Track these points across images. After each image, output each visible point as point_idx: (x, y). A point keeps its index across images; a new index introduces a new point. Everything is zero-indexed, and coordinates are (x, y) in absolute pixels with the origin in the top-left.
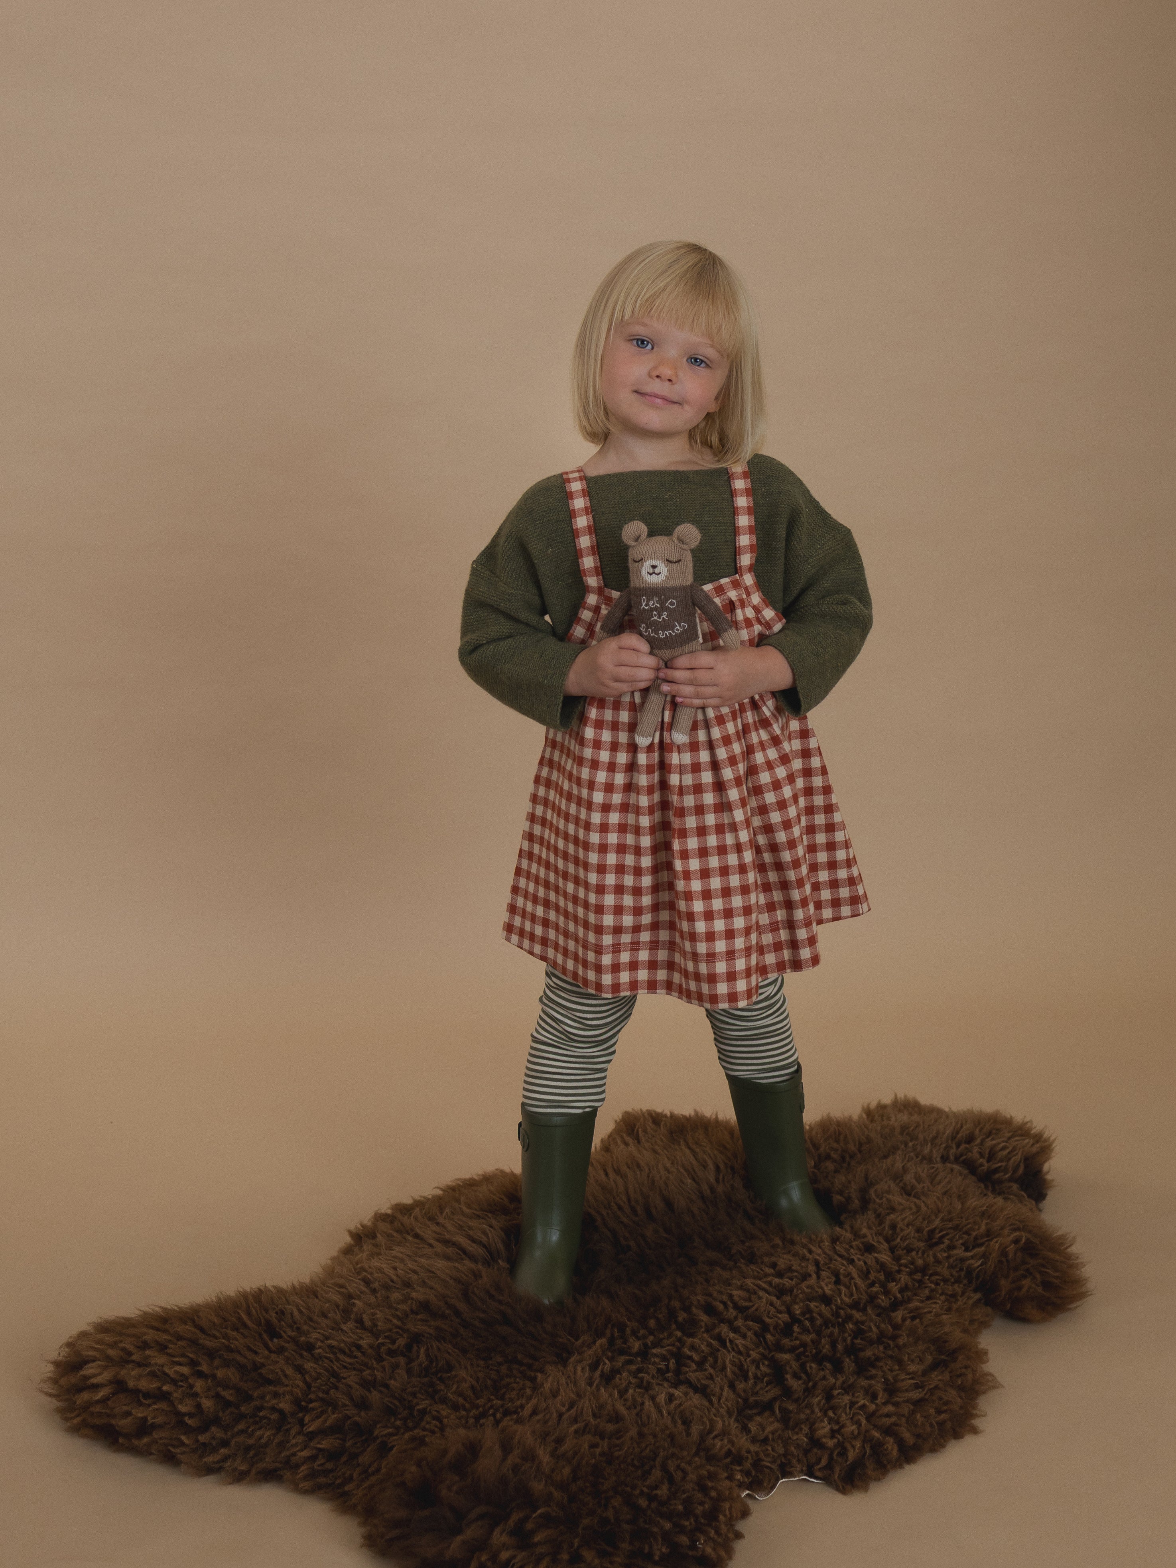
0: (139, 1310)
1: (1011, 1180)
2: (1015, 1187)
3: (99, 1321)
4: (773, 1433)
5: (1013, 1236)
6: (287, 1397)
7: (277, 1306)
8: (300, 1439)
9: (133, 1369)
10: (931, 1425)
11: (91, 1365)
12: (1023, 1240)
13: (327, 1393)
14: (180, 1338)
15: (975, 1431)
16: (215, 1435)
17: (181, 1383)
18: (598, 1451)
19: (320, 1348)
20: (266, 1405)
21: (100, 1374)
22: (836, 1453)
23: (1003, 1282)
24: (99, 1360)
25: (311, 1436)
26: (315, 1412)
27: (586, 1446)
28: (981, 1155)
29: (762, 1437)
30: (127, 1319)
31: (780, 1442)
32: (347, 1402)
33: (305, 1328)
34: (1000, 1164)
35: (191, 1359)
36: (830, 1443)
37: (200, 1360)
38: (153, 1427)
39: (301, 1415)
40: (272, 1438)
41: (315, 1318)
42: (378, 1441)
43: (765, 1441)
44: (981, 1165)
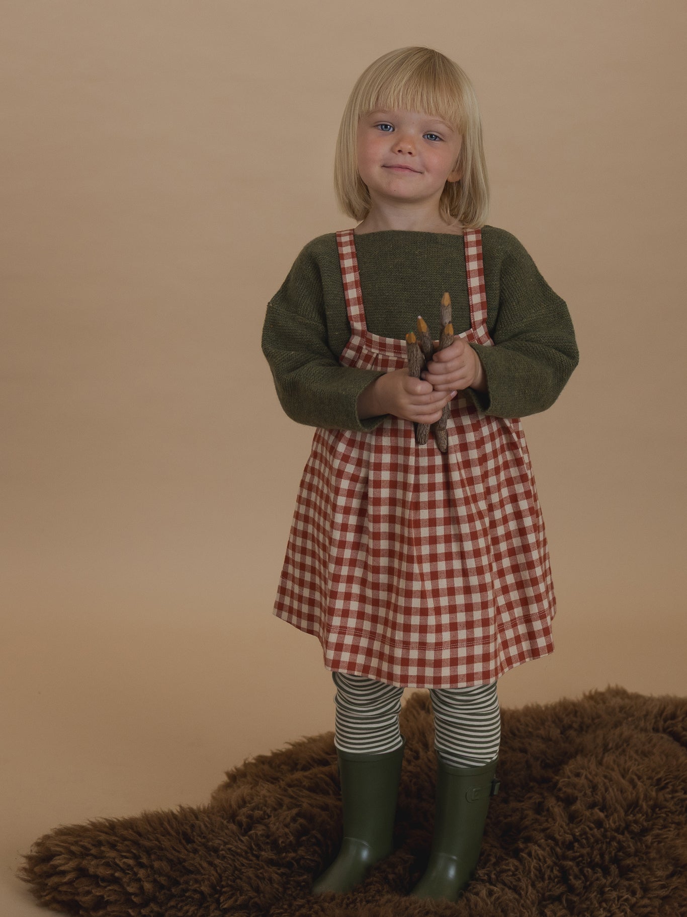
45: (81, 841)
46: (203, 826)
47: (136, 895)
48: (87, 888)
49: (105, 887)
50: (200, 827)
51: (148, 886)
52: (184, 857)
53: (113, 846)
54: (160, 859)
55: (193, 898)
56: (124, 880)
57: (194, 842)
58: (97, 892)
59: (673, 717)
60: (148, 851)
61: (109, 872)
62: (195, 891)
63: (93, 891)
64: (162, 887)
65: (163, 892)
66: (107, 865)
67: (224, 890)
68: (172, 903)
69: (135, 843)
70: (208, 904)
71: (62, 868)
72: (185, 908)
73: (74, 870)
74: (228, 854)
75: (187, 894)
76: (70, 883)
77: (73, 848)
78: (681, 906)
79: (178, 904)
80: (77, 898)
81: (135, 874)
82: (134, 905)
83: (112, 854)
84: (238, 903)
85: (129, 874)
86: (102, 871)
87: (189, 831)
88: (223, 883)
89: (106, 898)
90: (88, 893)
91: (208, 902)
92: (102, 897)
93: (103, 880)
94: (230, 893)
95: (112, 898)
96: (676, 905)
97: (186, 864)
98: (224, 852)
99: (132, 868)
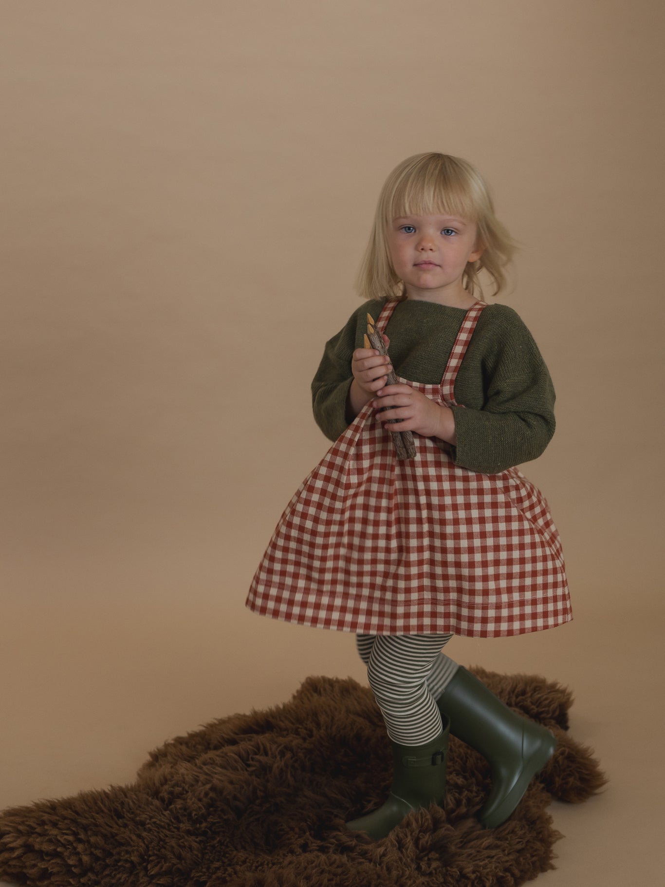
0: (33, 802)
1: (551, 718)
2: (553, 722)
3: (8, 809)
4: (435, 869)
5: (561, 750)
6: (136, 853)
7: (119, 799)
8: (146, 879)
9: (37, 838)
10: (529, 864)
11: (7, 836)
12: (567, 753)
13: (159, 850)
14: (65, 818)
15: (553, 868)
16: (91, 878)
17: (68, 846)
18: (334, 882)
19: (148, 824)
20: (122, 858)
21: (15, 841)
22: (476, 882)
23: (557, 779)
24: (12, 833)
25: (153, 877)
26: (153, 862)
27: (326, 880)
28: (532, 703)
29: (428, 872)
30: (27, 808)
31: (440, 874)
32: (172, 857)
33: (138, 812)
34: (544, 709)
35: (74, 831)
36: (473, 876)
37: (80, 832)
38: (52, 874)
39: (145, 864)
40: (127, 879)
41: (143, 806)
42: (195, 879)
43: (430, 874)
44: (533, 709)
45: (27, 821)
46: (131, 803)
47: (75, 866)
48: (33, 862)
49: (49, 861)
50: (129, 804)
51: (85, 858)
52: (116, 832)
53: (55, 825)
54: (96, 834)
55: (125, 867)
56: (65, 854)
57: (124, 817)
58: (42, 865)
59: (524, 693)
60: (85, 828)
61: (52, 848)
62: (126, 861)
63: (39, 864)
64: (97, 859)
65: (98, 864)
66: (50, 841)
67: (151, 858)
68: (107, 872)
69: (74, 821)
70: (137, 871)
71: (11, 845)
72: (118, 876)
73: (21, 846)
74: (153, 827)
75: (119, 864)
76: (19, 858)
77: (21, 828)
78: (533, 856)
79: (112, 872)
80: (25, 871)
81: (75, 848)
82: (74, 875)
83: (55, 832)
84: (164, 869)
85: (69, 848)
86: (46, 847)
87: (120, 808)
88: (150, 853)
89: (50, 870)
90: (35, 866)
91: (138, 869)
92: (47, 869)
93: (47, 854)
94: (156, 861)
95: (55, 870)
96: (528, 855)
97: (117, 838)
98: (149, 826)
99: (72, 843)
